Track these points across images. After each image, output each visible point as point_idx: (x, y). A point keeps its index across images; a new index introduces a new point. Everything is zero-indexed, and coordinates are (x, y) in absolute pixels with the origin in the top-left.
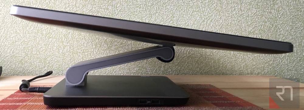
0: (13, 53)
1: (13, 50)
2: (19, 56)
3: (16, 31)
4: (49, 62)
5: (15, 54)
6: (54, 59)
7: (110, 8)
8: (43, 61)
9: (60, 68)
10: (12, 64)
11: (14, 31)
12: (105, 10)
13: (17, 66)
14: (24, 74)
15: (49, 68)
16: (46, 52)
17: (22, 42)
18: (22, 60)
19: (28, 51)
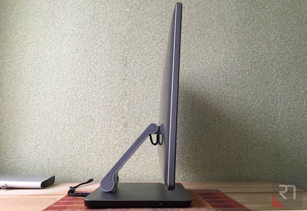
0: (63, 164)
1: (63, 162)
2: (68, 167)
3: (65, 147)
4: (91, 172)
5: (64, 165)
6: (94, 169)
7: (137, 127)
8: (86, 171)
9: (99, 176)
10: (62, 173)
11: (63, 148)
12: (134, 129)
13: (66, 175)
14: (72, 182)
15: (91, 176)
16: (88, 164)
17: (70, 156)
18: (70, 170)
19: (74, 163)
